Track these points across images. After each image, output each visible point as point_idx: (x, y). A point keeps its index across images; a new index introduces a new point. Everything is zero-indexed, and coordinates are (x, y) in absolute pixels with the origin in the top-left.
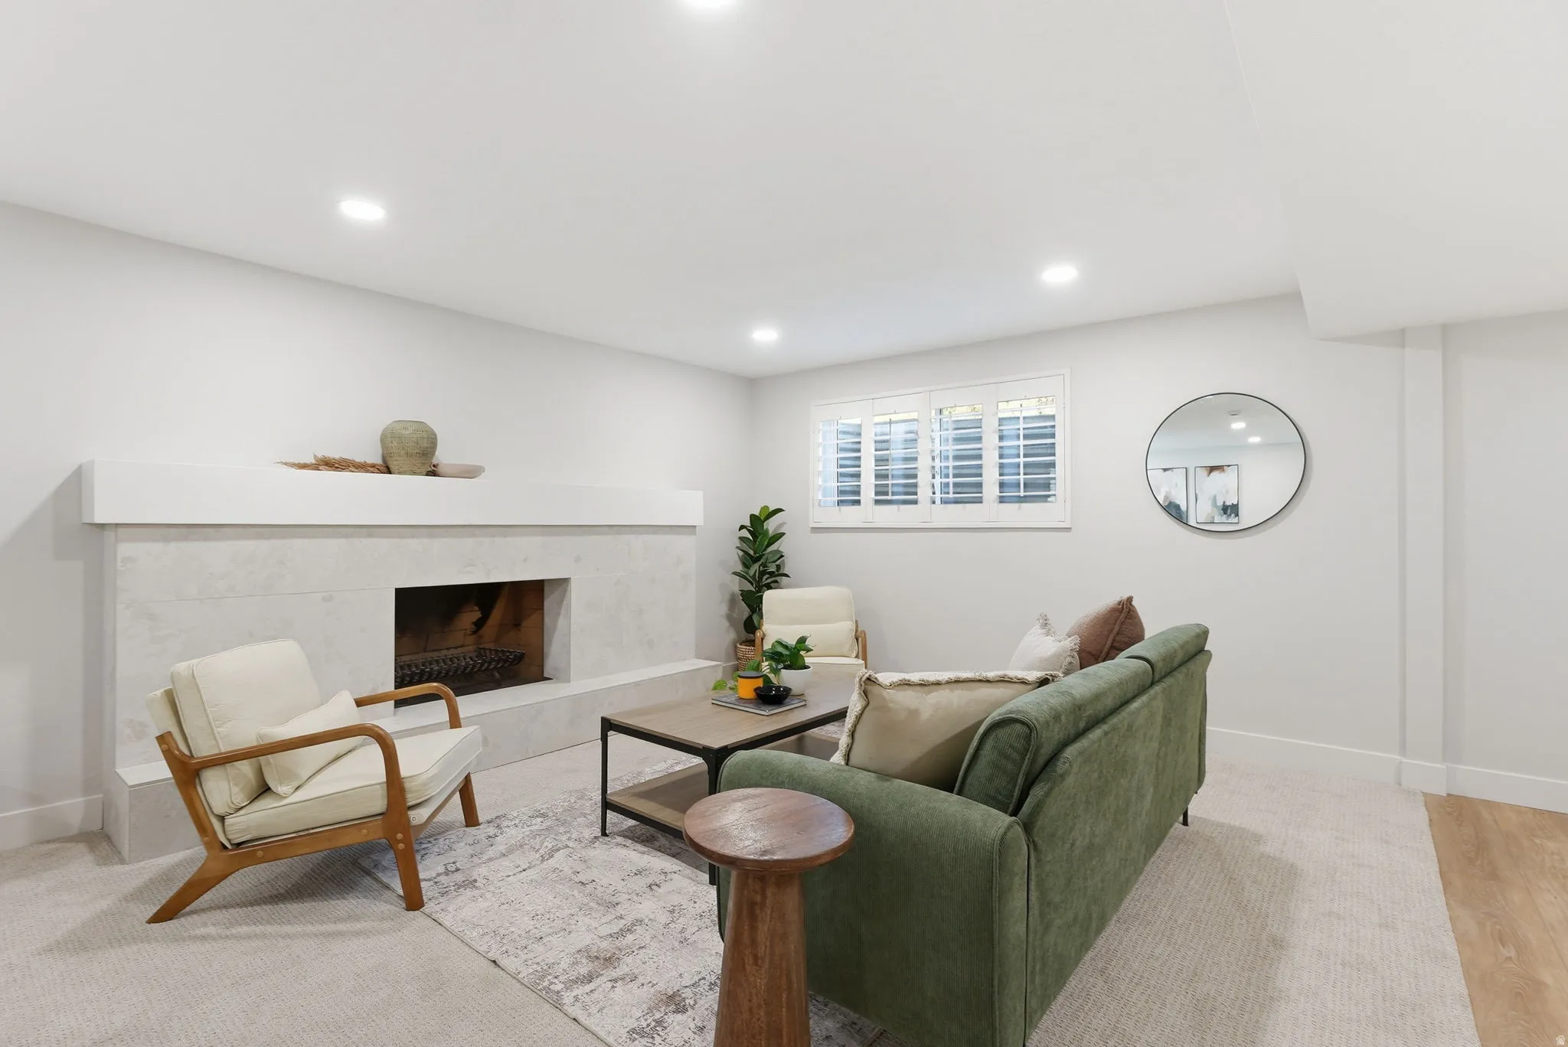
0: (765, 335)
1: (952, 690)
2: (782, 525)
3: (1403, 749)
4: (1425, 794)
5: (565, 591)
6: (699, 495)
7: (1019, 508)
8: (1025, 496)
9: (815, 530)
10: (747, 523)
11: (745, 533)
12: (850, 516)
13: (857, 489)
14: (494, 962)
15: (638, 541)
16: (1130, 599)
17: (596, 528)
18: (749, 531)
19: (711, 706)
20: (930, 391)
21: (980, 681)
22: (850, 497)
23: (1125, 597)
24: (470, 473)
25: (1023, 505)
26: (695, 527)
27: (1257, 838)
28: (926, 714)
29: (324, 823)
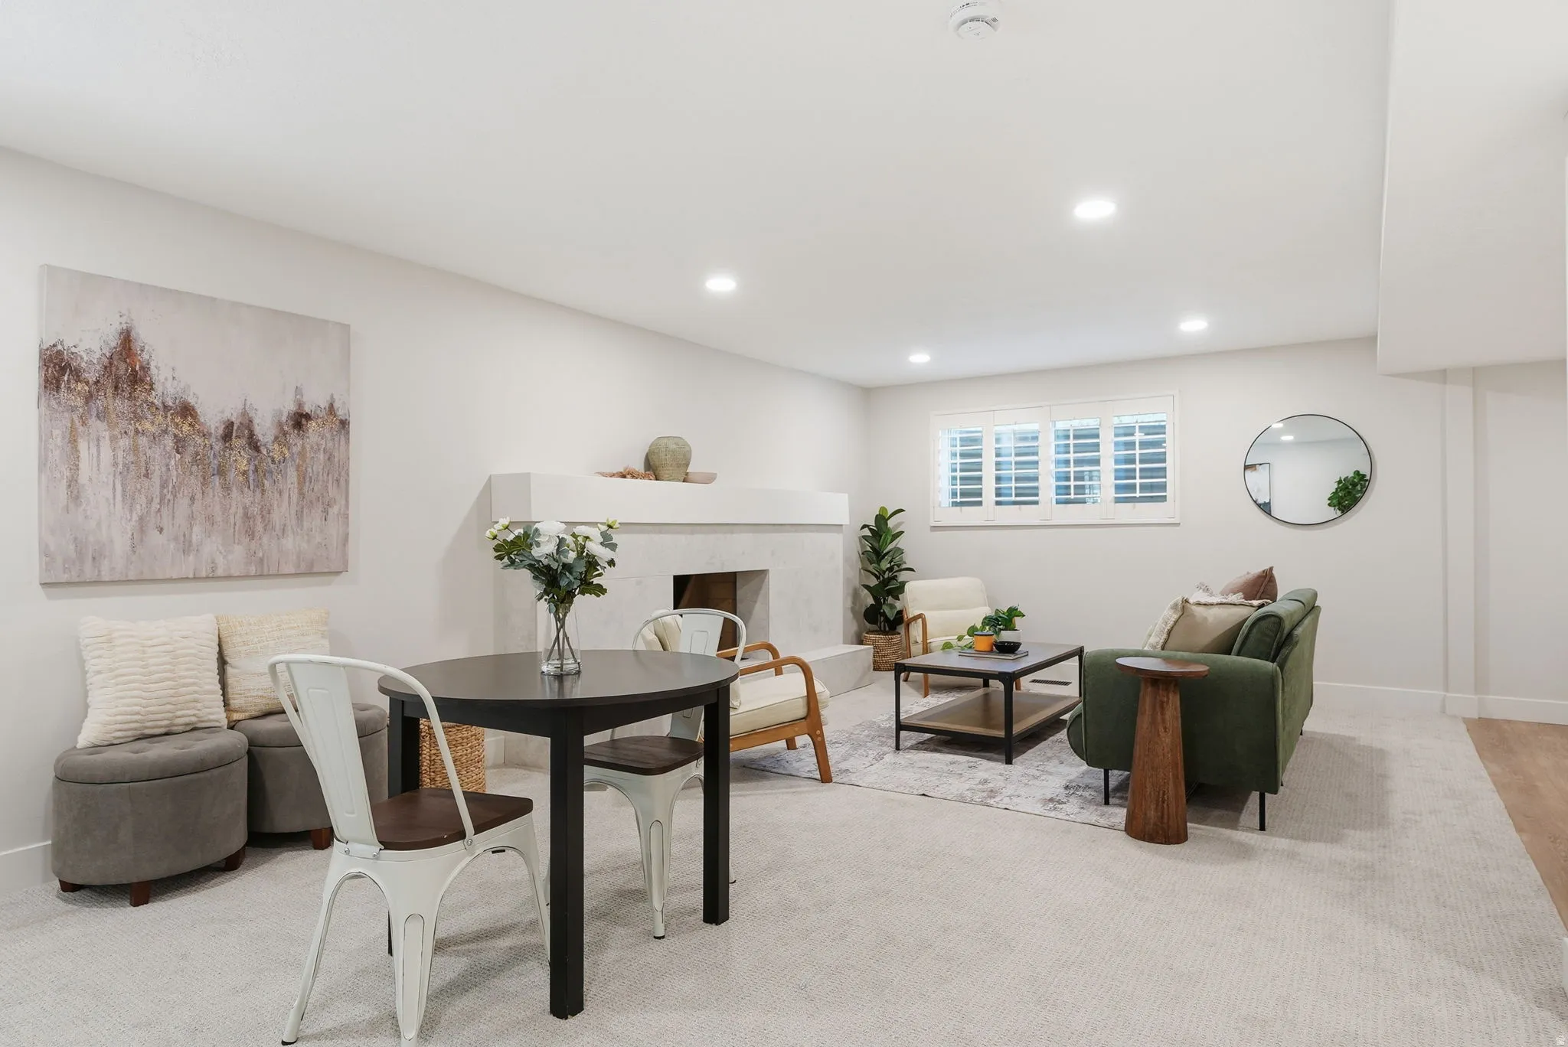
0: (920, 358)
1: (1219, 608)
2: (900, 524)
3: (1447, 690)
4: (1464, 718)
5: (763, 581)
6: (844, 498)
7: (1134, 507)
8: (1140, 497)
9: (935, 528)
10: (872, 523)
11: (866, 532)
12: (970, 515)
13: (979, 491)
14: (924, 795)
15: (808, 537)
16: (1271, 569)
17: (783, 527)
18: (871, 530)
19: (958, 657)
20: (1050, 406)
21: (1231, 604)
22: (969, 497)
23: (1267, 567)
24: (709, 479)
25: (1137, 504)
26: (842, 525)
27: (1354, 739)
28: (1210, 619)
29: (763, 726)
